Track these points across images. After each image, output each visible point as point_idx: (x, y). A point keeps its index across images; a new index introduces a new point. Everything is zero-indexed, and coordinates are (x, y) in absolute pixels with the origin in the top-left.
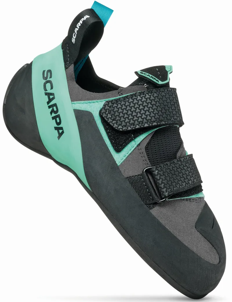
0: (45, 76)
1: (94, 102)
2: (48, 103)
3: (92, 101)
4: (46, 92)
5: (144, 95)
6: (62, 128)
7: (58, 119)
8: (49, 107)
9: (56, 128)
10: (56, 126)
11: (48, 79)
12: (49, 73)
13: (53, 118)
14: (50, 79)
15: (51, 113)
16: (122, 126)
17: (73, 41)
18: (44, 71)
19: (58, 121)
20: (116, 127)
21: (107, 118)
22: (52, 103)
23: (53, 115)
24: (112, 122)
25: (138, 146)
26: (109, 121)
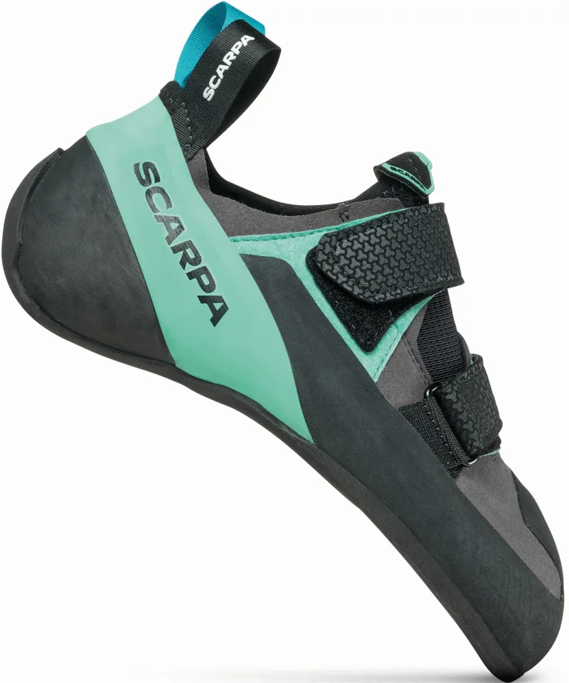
0: (144, 177)
1: (285, 238)
2: (169, 240)
3: (281, 234)
4: (157, 214)
5: (406, 220)
6: (219, 299)
7: (204, 277)
8: (175, 250)
9: (203, 299)
10: (204, 294)
11: (154, 184)
12: (149, 169)
13: (191, 275)
14: (157, 184)
15: (183, 264)
16: (372, 293)
17: (209, 94)
18: (137, 166)
19: (206, 282)
20: (359, 294)
21: (334, 274)
22: (178, 241)
23: (189, 268)
24: (346, 282)
25: (402, 338)
26: (339, 282)
